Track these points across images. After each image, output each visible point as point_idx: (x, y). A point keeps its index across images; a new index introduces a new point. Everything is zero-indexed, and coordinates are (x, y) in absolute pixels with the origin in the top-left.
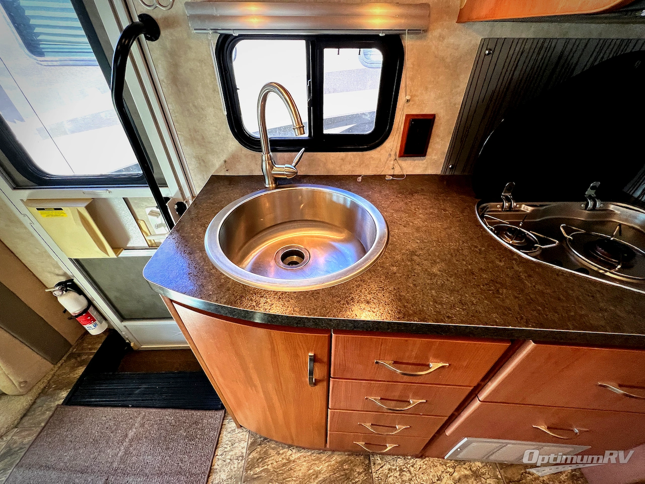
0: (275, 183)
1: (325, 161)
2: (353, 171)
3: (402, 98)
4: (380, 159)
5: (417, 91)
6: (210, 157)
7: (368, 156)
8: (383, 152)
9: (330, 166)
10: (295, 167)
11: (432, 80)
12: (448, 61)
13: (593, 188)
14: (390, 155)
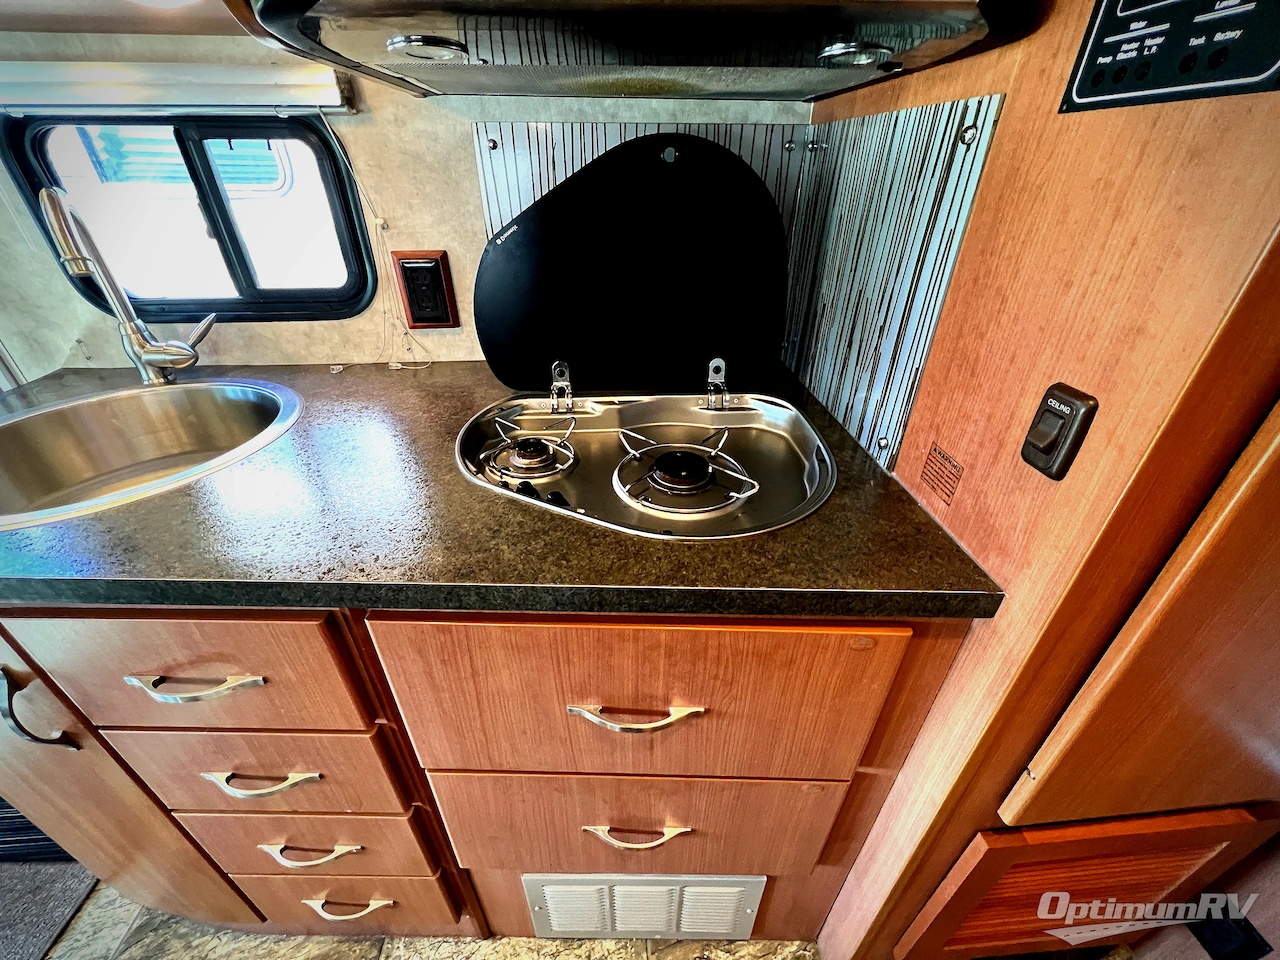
0: (163, 377)
1: (273, 338)
2: (332, 356)
3: (372, 223)
4: (377, 333)
5: (394, 210)
6: (50, 334)
8: (378, 319)
9: (289, 349)
10: (192, 348)
11: (415, 191)
12: (429, 159)
13: (717, 370)
14: (393, 325)
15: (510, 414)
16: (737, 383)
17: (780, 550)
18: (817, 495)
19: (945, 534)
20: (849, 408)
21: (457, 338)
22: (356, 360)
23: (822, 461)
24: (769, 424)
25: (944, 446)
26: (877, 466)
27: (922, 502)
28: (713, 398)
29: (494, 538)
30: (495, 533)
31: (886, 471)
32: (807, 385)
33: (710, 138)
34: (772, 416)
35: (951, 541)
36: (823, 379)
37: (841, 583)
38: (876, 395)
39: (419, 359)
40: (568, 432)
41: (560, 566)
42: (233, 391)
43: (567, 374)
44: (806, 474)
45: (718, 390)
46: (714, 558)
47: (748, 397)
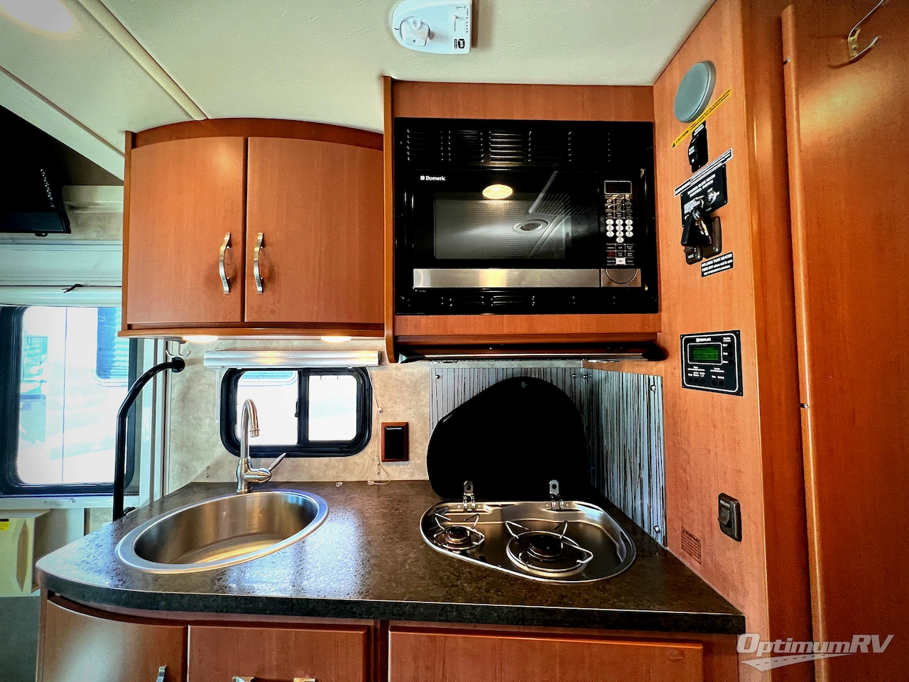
0: (249, 488)
2: (338, 477)
3: (375, 410)
4: (364, 464)
5: (387, 404)
6: (195, 463)
7: (351, 461)
8: (365, 456)
9: (315, 472)
10: (270, 471)
11: (398, 396)
12: (408, 382)
13: (554, 487)
14: (373, 460)
15: (443, 511)
16: (567, 495)
17: (614, 589)
18: (628, 560)
19: (704, 582)
20: (634, 510)
21: (406, 467)
22: (348, 480)
23: (625, 541)
24: (589, 520)
25: (687, 529)
26: (658, 544)
27: (687, 564)
28: (554, 503)
29: (458, 580)
30: (458, 578)
31: (663, 546)
32: (606, 496)
33: (537, 377)
34: (590, 514)
35: (709, 587)
36: (615, 492)
37: (652, 607)
38: (646, 501)
39: (383, 479)
40: (475, 524)
41: (498, 595)
42: (292, 497)
43: (472, 488)
44: (618, 549)
45: (556, 499)
46: (579, 593)
47: (575, 503)
